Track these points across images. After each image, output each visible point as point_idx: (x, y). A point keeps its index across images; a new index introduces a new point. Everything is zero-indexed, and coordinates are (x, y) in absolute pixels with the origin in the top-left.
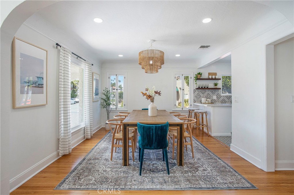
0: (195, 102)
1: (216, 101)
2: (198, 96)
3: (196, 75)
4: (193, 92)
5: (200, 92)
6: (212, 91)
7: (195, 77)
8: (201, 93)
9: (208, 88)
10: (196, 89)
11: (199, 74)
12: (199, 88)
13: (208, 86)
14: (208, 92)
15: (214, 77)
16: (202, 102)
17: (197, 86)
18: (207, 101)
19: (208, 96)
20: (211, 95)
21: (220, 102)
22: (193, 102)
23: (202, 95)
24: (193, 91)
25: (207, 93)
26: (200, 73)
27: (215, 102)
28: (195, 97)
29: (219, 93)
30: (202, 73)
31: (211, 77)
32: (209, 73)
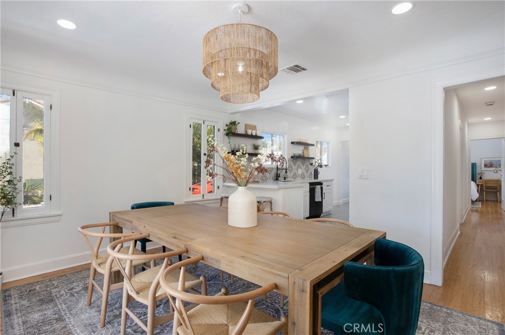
0: (225, 180)
3: (227, 125)
7: (225, 130)
15: (254, 132)
22: (222, 180)
26: (235, 122)
30: (239, 123)
31: (249, 132)
32: (246, 125)
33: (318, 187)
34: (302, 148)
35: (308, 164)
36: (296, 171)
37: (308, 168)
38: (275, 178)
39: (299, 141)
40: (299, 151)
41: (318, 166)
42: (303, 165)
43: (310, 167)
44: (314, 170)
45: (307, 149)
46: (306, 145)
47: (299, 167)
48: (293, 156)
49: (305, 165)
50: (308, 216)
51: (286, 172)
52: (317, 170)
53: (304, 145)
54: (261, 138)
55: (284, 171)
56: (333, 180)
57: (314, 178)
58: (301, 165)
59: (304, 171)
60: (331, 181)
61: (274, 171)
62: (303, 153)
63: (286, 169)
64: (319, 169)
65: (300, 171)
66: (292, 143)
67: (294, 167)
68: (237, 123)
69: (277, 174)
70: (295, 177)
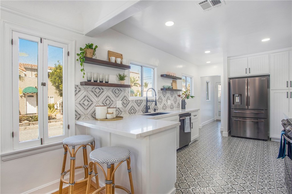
0: (78, 116)
1: (122, 110)
2: (86, 103)
3: (81, 49)
4: (74, 93)
5: (91, 92)
6: (114, 91)
7: (78, 55)
8: (92, 94)
9: (107, 84)
10: (82, 84)
11: (90, 46)
12: (88, 83)
13: (108, 80)
14: (107, 92)
15: (119, 61)
16: (97, 117)
17: (85, 76)
18: (108, 113)
19: (108, 102)
20: (112, 99)
21: (128, 113)
22: (74, 116)
23: (94, 99)
24: (74, 89)
25: (106, 96)
26: (92, 45)
27: (120, 112)
28: (79, 106)
29: (126, 94)
30: (96, 47)
31: (113, 59)
32: (109, 52)
33: (187, 118)
34: (171, 81)
35: (176, 95)
36: (165, 102)
37: (176, 99)
38: (145, 110)
39: (168, 74)
40: (168, 83)
41: (185, 97)
42: (172, 97)
43: (178, 98)
44: (182, 101)
45: (176, 82)
46: (174, 78)
47: (168, 98)
48: (163, 88)
49: (174, 97)
50: (179, 148)
51: (156, 104)
52: (184, 101)
53: (173, 78)
54: (128, 67)
55: (154, 102)
56: (199, 110)
57: (182, 108)
58: (170, 96)
59: (173, 102)
60: (197, 111)
61: (144, 103)
62: (172, 85)
63: (156, 101)
64: (186, 100)
65: (169, 103)
66: (162, 76)
67: (164, 99)
68: (94, 47)
69: (147, 106)
70: (164, 108)
